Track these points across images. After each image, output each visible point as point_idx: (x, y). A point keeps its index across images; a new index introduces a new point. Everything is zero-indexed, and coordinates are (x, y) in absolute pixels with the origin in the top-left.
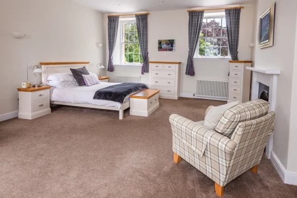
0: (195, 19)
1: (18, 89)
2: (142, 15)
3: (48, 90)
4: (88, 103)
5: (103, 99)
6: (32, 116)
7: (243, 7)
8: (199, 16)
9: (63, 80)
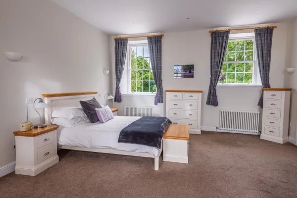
0: (219, 41)
1: (14, 133)
2: (155, 37)
3: (55, 131)
4: (110, 148)
5: (132, 142)
6: (36, 171)
7: (276, 27)
8: (223, 37)
9: (73, 117)
